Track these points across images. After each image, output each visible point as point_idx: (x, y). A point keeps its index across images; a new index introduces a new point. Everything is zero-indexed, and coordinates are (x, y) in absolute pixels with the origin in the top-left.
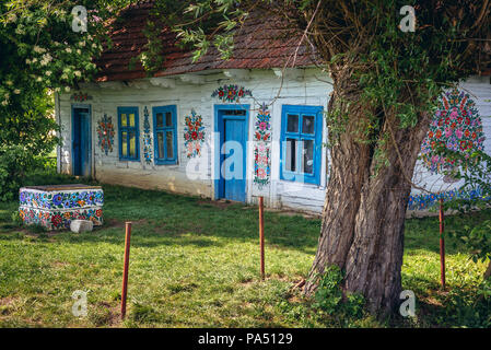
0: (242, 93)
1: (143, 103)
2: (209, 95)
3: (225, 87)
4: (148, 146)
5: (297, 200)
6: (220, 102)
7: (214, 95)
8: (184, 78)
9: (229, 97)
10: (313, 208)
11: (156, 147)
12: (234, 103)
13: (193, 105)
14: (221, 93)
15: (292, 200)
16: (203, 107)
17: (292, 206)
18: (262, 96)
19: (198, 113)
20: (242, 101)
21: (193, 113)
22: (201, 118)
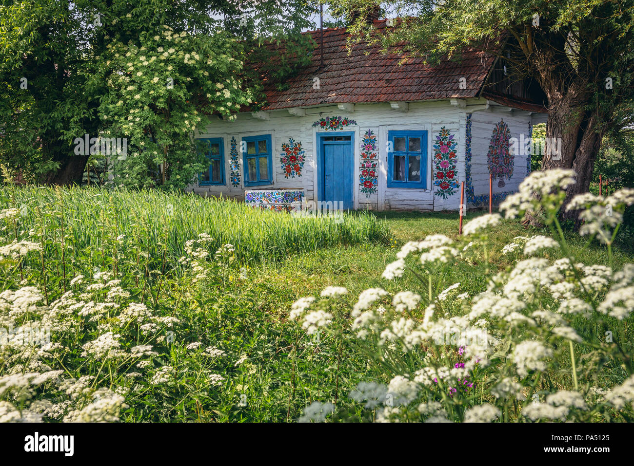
0: (346, 122)
1: (230, 134)
2: (310, 125)
3: (328, 118)
4: (235, 171)
5: (405, 202)
6: (323, 130)
7: (315, 125)
8: (292, 111)
9: (332, 126)
10: (421, 207)
11: (246, 171)
12: (338, 130)
13: (292, 134)
14: (323, 123)
15: (401, 202)
16: (303, 135)
17: (400, 207)
18: (367, 124)
19: (297, 140)
20: (346, 129)
21: (291, 140)
22: (300, 144)
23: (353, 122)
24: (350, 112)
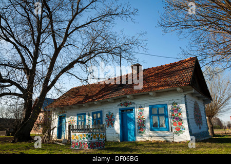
0: (131, 103)
1: (88, 111)
3: (123, 103)
6: (122, 107)
7: (118, 105)
8: (109, 100)
9: (125, 105)
12: (128, 107)
13: (109, 110)
14: (121, 105)
15: (157, 138)
16: (114, 110)
17: (157, 140)
18: (139, 103)
19: (112, 112)
20: (131, 106)
21: (109, 112)
22: (113, 114)
23: (134, 103)
24: (132, 99)
